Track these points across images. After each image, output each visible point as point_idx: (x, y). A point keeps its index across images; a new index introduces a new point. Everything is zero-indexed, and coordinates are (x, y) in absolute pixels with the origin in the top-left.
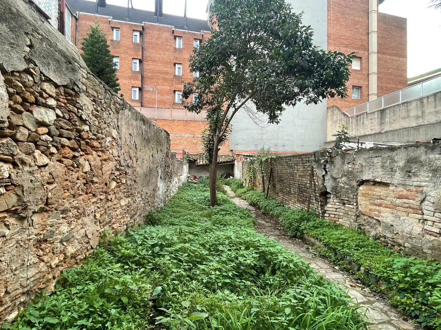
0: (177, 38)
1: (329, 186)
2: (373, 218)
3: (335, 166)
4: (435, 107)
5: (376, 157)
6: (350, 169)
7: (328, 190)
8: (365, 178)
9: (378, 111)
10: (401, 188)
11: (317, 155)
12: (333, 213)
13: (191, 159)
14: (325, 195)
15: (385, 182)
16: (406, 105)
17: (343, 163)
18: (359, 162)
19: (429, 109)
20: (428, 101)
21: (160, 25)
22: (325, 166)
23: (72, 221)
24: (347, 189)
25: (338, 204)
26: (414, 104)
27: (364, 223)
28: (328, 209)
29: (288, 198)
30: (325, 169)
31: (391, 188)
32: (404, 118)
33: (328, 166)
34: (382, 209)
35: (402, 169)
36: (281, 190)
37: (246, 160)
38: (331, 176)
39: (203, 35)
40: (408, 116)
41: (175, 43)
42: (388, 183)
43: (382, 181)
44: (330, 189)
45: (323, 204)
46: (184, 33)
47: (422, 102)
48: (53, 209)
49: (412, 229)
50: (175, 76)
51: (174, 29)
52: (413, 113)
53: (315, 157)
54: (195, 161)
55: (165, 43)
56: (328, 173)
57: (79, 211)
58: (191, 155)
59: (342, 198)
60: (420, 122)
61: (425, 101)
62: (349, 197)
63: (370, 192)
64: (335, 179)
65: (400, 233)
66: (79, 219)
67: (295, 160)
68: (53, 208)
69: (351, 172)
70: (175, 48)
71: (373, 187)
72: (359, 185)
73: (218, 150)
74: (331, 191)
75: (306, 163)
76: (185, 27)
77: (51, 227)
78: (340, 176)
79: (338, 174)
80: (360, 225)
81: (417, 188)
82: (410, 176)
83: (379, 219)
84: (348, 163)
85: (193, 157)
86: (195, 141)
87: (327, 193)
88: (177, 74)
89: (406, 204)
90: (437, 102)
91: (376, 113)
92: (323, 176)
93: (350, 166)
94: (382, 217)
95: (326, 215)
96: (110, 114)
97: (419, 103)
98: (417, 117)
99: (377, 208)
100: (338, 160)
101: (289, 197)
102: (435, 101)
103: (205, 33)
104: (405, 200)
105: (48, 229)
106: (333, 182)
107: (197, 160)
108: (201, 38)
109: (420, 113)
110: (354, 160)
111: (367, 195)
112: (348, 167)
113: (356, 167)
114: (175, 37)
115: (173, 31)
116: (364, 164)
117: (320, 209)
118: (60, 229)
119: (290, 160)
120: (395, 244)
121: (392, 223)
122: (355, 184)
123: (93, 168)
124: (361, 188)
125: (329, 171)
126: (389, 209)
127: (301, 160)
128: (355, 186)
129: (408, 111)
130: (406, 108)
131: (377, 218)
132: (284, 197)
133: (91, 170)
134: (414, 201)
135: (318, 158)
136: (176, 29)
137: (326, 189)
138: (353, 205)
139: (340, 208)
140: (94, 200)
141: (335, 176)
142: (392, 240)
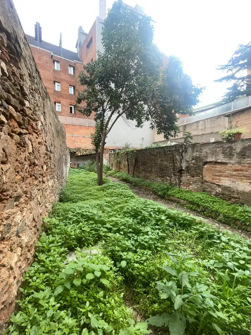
0: (56, 63)
1: (184, 166)
2: (214, 183)
3: (187, 154)
4: (211, 125)
5: (219, 147)
6: (198, 155)
7: (183, 169)
8: (208, 160)
9: (182, 126)
10: (237, 165)
11: (177, 146)
12: (186, 182)
13: (72, 152)
14: (181, 171)
15: (225, 162)
16: (197, 123)
17: (193, 151)
18: (205, 151)
19: (208, 125)
20: (207, 121)
21: (40, 48)
22: (182, 153)
23: (23, 208)
24: (196, 167)
25: (189, 176)
26: (201, 122)
27: (207, 187)
28: (182, 180)
29: (149, 175)
30: (182, 155)
31: (229, 165)
32: (196, 130)
33: (184, 153)
34: (222, 178)
35: (238, 154)
36: (144, 170)
37: (111, 152)
38: (185, 159)
39: (75, 63)
40: (198, 129)
41: (54, 66)
42: (227, 163)
43: (223, 162)
44: (185, 168)
45: (179, 177)
46: (60, 59)
47: (205, 122)
48: (8, 197)
49: (245, 188)
50: (55, 91)
51: (52, 54)
52: (200, 128)
53: (176, 148)
54: (75, 153)
55: (46, 64)
56: (184, 158)
57: (27, 195)
58: (71, 149)
59: (192, 173)
60: (204, 132)
61: (206, 121)
62: (197, 172)
63: (213, 169)
64: (187, 161)
65: (235, 191)
66: (27, 204)
67: (157, 150)
68: (8, 195)
69: (199, 157)
70: (54, 70)
71: (214, 166)
72: (204, 165)
73: (104, 143)
74: (185, 169)
75: (168, 152)
76: (62, 55)
77: (6, 219)
78: (191, 160)
79: (189, 158)
80: (204, 188)
81: (249, 164)
82: (244, 158)
83: (219, 184)
84: (196, 152)
85: (73, 150)
86: (73, 139)
87: (182, 170)
88: (56, 89)
89: (241, 175)
90: (212, 122)
91: (182, 127)
92: (181, 160)
93: (197, 153)
94: (222, 182)
95: (181, 184)
96: (40, 98)
97: (203, 122)
98: (202, 130)
99: (218, 177)
100: (190, 150)
101: (151, 174)
102: (211, 121)
103: (77, 62)
104: (240, 172)
105: (5, 223)
106: (186, 163)
107: (76, 152)
108: (74, 66)
109: (203, 128)
110: (201, 150)
111: (210, 171)
112: (196, 154)
113: (203, 154)
114: (54, 61)
115: (52, 55)
116: (209, 152)
117: (177, 180)
118: (15, 220)
119: (154, 151)
120: (231, 198)
121: (229, 186)
122: (201, 164)
123: (34, 149)
124: (205, 166)
125: (184, 157)
126: (227, 178)
127: (163, 151)
128: (202, 165)
129: (198, 126)
130: (197, 124)
131: (218, 184)
132: (146, 174)
133: (33, 152)
134: (247, 172)
135: (178, 148)
136: (54, 55)
137: (182, 168)
138: (200, 176)
139: (190, 179)
140: (36, 182)
141: (188, 160)
142: (229, 195)
